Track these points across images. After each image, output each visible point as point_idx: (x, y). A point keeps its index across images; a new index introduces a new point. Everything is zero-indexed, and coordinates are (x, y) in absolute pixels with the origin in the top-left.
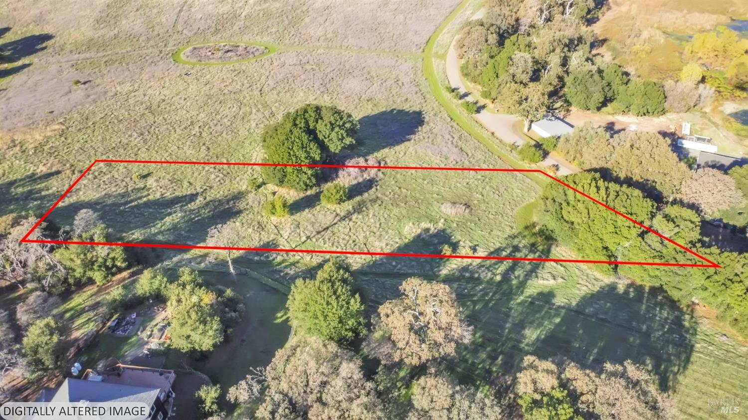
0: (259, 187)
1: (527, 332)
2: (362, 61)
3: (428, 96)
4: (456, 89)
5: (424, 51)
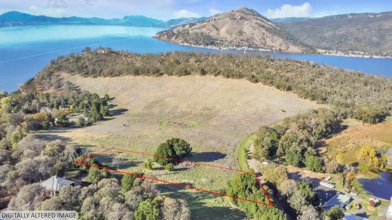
2: (222, 136)
3: (236, 151)
4: (249, 151)
5: (249, 136)
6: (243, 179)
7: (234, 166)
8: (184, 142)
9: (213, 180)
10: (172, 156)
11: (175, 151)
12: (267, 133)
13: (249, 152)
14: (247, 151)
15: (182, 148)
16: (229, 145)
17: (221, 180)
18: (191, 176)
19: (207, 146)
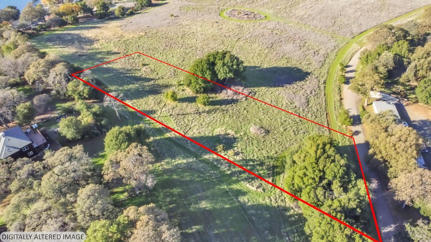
0: (181, 85)
1: (204, 202)
2: (308, 35)
3: (326, 66)
4: (350, 66)
5: (353, 38)
6: (320, 157)
7: (316, 97)
8: (233, 58)
9: (269, 129)
10: (211, 79)
11: (217, 73)
12: (389, 38)
13: (348, 69)
14: (345, 67)
15: (227, 69)
16: (316, 53)
17: (285, 130)
18: (235, 118)
19: (278, 55)
